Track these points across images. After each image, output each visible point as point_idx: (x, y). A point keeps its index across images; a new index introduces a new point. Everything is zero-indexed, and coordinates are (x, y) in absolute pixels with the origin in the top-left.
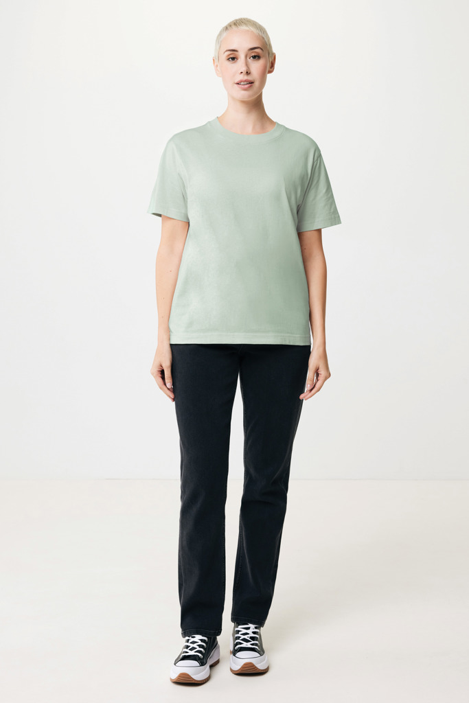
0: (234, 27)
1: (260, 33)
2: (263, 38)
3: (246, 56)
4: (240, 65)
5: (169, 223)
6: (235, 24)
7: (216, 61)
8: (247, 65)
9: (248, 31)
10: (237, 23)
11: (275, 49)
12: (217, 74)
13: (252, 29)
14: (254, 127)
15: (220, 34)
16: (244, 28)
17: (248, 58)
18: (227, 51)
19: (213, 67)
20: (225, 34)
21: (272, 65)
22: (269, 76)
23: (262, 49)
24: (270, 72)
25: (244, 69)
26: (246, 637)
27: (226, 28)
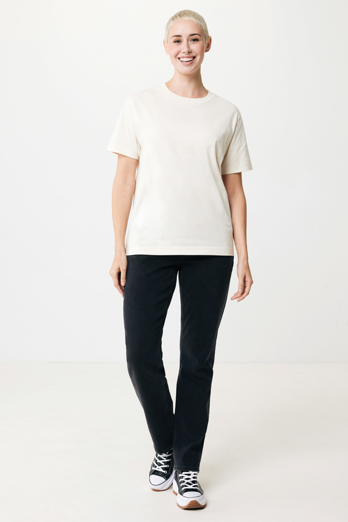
0: (178, 18)
1: (199, 22)
2: (201, 26)
3: (188, 40)
4: (183, 47)
5: (123, 159)
6: (179, 15)
7: (166, 43)
8: (188, 47)
9: (189, 20)
10: (181, 14)
11: (210, 34)
12: (167, 53)
13: (193, 19)
14: (193, 94)
15: (169, 23)
16: (186, 18)
17: (189, 41)
18: (173, 36)
19: (163, 48)
20: (172, 23)
21: (209, 46)
22: (206, 54)
23: (200, 35)
24: (207, 51)
25: (186, 50)
26: (189, 481)
27: (173, 19)
